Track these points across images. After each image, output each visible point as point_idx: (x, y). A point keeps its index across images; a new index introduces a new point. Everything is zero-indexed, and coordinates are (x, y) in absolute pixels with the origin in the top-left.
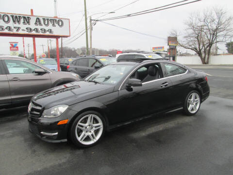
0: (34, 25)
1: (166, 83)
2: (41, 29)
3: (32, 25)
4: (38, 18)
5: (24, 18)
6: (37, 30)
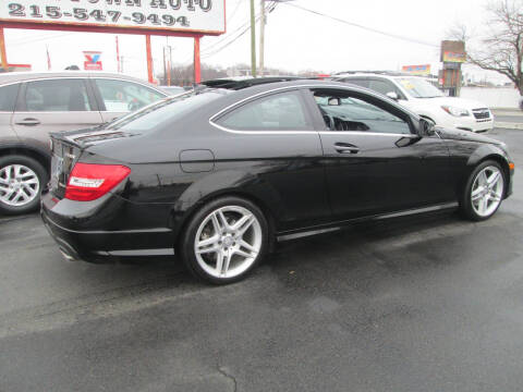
0: (149, 6)
2: (164, 17)
6: (155, 18)
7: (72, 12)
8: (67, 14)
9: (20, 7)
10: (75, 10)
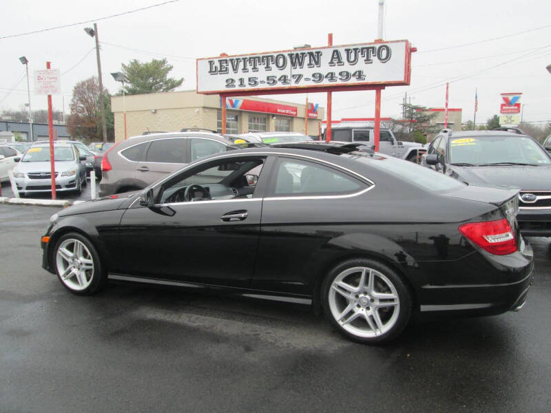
0: (328, 65)
1: (244, 211)
2: (341, 74)
3: (325, 68)
4: (337, 51)
5: (311, 54)
6: (331, 76)
7: (265, 80)
8: (262, 82)
9: (233, 80)
10: (268, 78)
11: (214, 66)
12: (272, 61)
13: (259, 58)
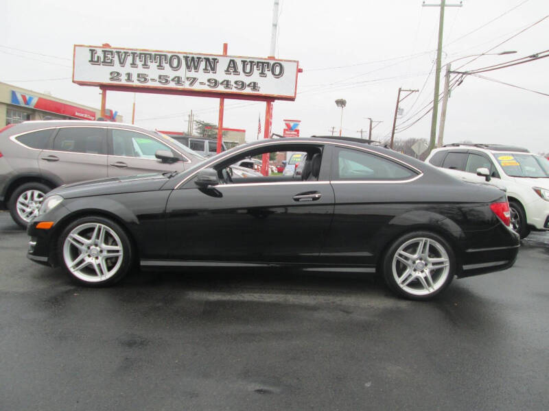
0: (224, 73)
1: (315, 192)
2: (236, 83)
3: (220, 75)
4: (233, 61)
5: (207, 60)
6: (227, 84)
7: (157, 78)
8: (153, 80)
9: (118, 74)
10: (160, 77)
11: (96, 55)
12: (165, 60)
13: (150, 55)
